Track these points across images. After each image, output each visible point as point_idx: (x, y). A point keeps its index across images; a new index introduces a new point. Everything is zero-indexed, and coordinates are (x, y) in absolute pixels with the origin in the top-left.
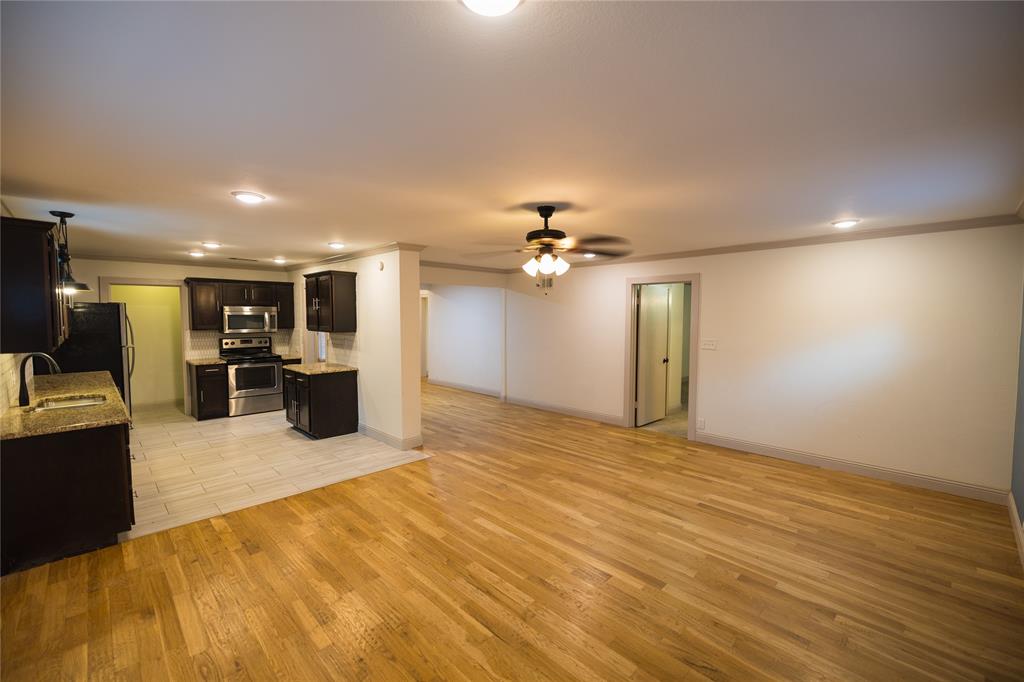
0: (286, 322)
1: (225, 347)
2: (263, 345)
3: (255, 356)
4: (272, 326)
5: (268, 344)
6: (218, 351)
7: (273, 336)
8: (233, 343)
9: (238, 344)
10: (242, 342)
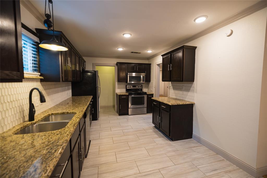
0: (148, 79)
1: (127, 88)
2: (139, 88)
3: (137, 92)
4: (143, 81)
5: (141, 88)
6: (125, 90)
7: (143, 85)
8: (130, 87)
9: (132, 88)
10: (133, 87)
